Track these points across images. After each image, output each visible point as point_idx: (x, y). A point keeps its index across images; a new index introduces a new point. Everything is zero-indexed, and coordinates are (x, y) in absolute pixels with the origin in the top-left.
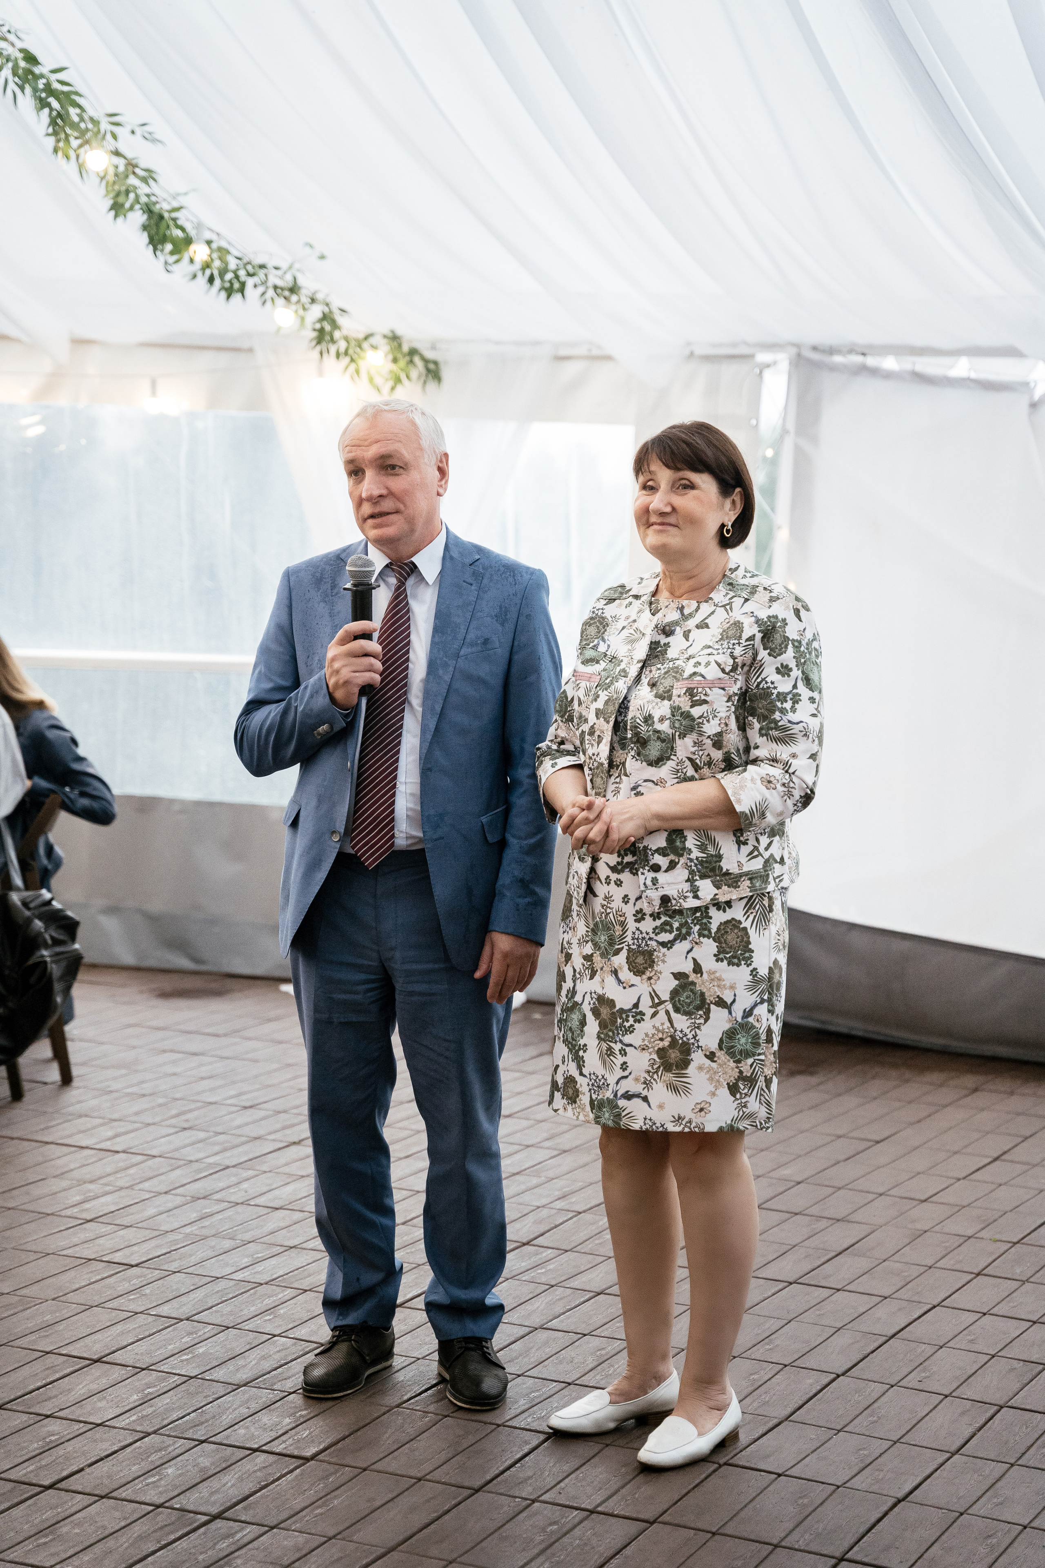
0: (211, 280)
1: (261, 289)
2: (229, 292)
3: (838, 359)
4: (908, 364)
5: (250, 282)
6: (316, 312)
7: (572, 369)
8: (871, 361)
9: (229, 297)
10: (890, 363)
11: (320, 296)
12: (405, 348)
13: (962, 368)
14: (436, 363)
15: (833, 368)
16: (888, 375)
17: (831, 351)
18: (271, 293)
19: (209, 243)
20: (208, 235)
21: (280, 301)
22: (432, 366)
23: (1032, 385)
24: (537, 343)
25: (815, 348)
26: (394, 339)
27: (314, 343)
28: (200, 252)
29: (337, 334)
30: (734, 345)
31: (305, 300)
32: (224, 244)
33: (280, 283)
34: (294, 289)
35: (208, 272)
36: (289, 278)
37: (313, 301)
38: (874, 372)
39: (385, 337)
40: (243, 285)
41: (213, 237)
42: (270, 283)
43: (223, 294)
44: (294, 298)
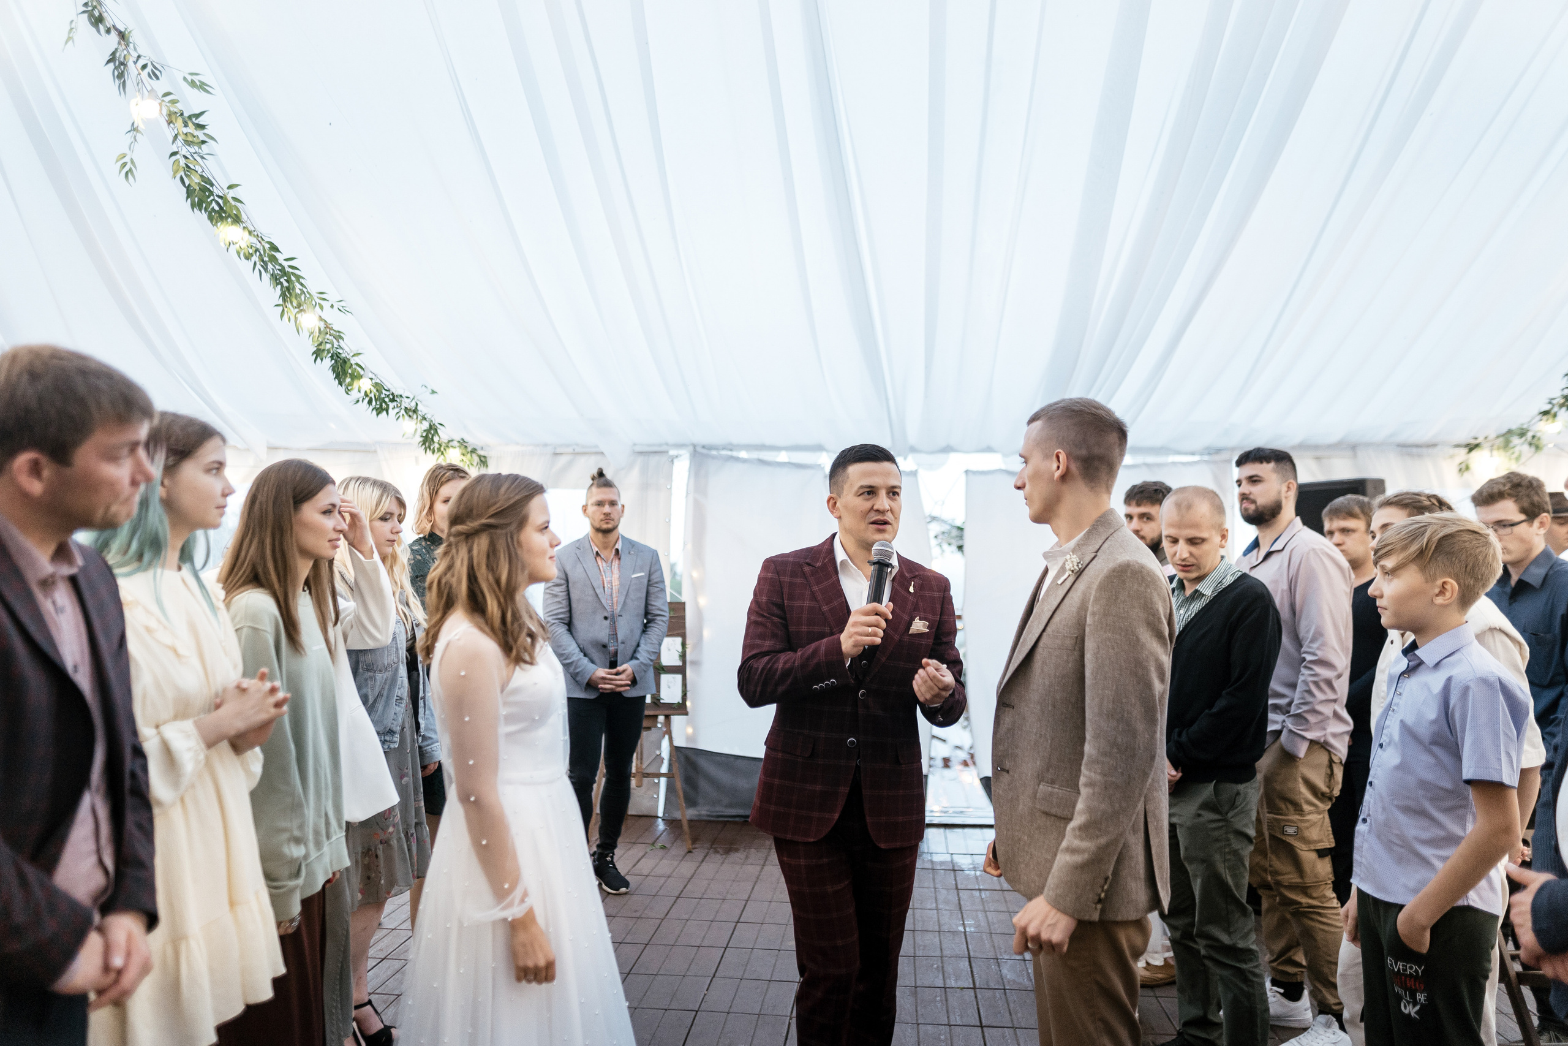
0: (370, 402)
1: (397, 410)
2: (379, 411)
3: (714, 453)
4: (755, 455)
5: (391, 405)
6: (426, 425)
7: (563, 460)
8: (735, 454)
9: (378, 415)
10: (743, 454)
11: (428, 416)
12: (469, 449)
13: (783, 457)
14: (485, 457)
15: (714, 457)
16: (744, 461)
17: (711, 448)
18: (403, 412)
19: (371, 379)
20: (371, 376)
21: (406, 417)
22: (483, 459)
23: (822, 466)
24: (546, 445)
25: (704, 447)
26: (463, 443)
27: (421, 444)
28: (365, 384)
29: (436, 439)
30: (660, 445)
31: (420, 418)
32: (378, 381)
33: (408, 407)
34: (415, 411)
35: (367, 399)
36: (413, 404)
37: (424, 418)
38: (737, 459)
39: (459, 442)
40: (388, 406)
41: (373, 377)
42: (403, 407)
43: (375, 412)
44: (415, 416)
